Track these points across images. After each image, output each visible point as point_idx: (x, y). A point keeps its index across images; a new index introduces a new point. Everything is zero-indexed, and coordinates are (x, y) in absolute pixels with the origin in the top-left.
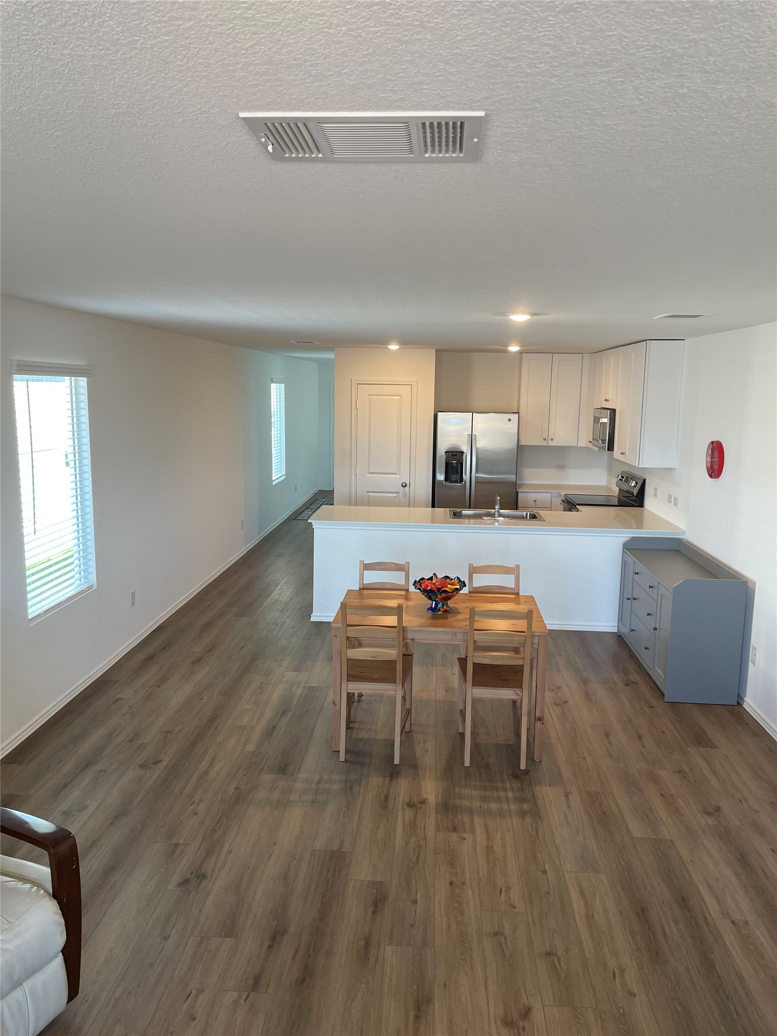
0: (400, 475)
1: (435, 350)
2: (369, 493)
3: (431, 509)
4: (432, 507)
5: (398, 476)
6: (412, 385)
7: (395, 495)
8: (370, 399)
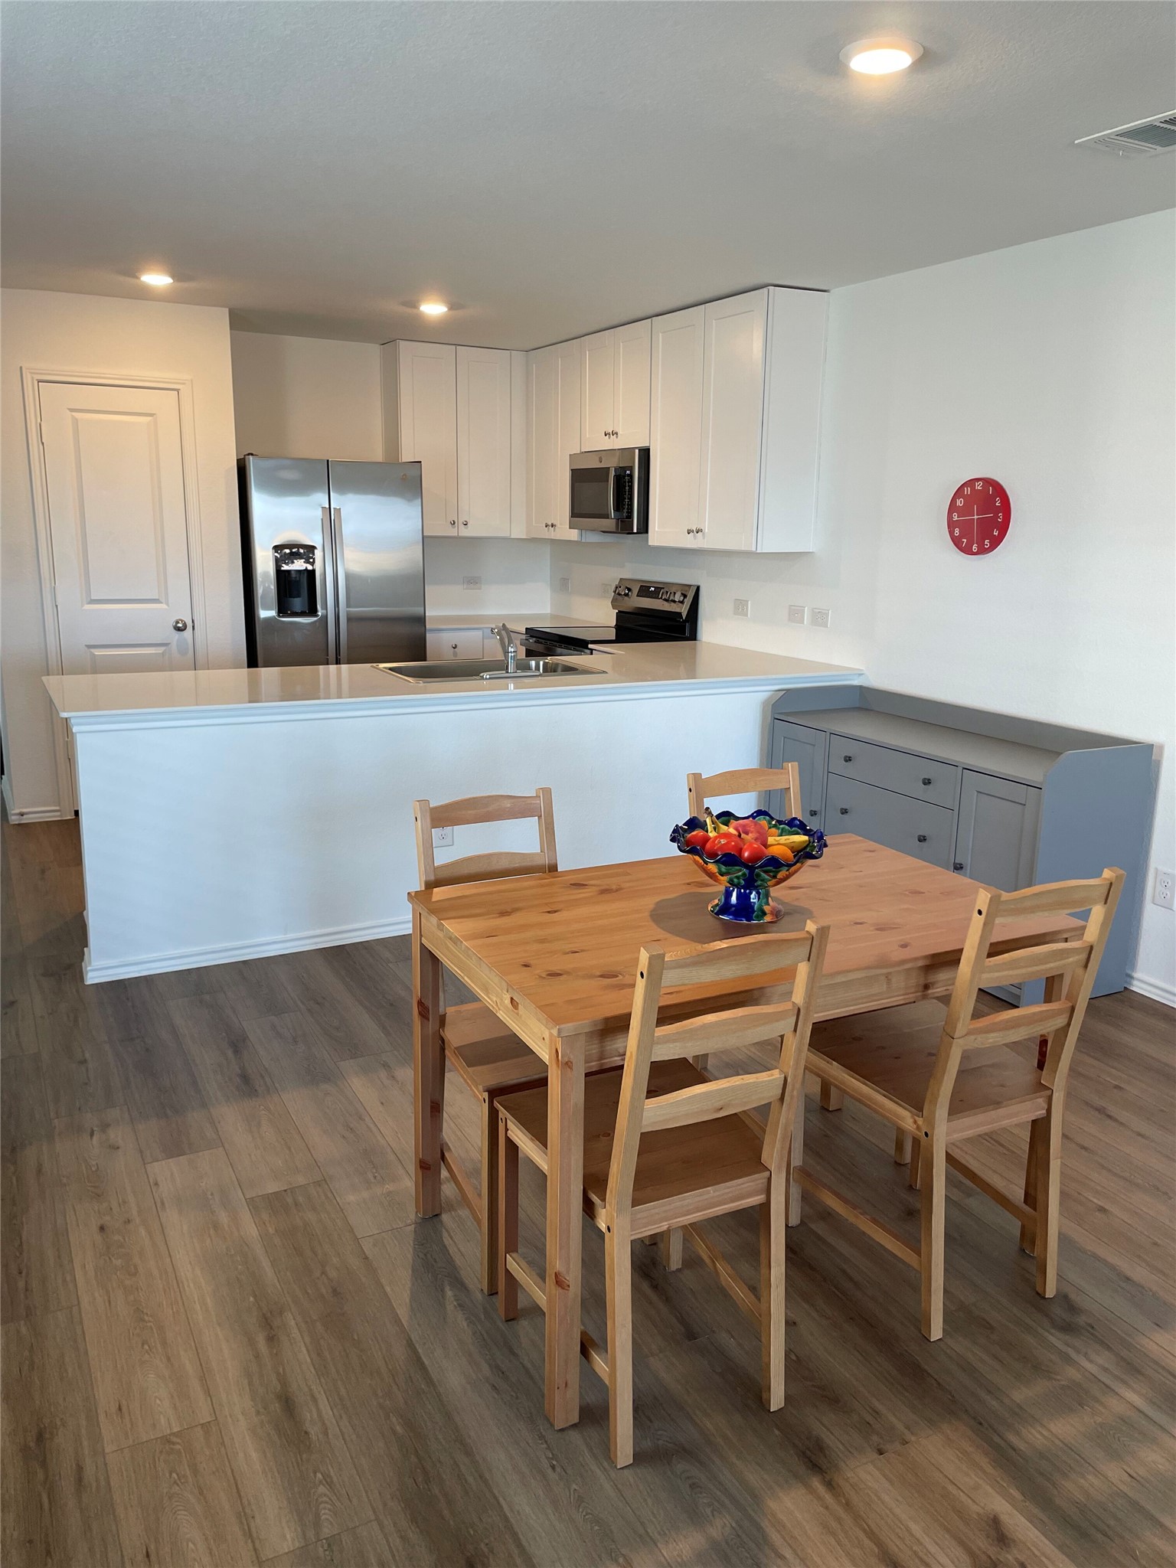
0: (167, 604)
1: (227, 309)
2: (92, 650)
3: (246, 670)
4: (249, 667)
5: (164, 606)
6: (178, 390)
7: (161, 650)
8: (75, 421)
